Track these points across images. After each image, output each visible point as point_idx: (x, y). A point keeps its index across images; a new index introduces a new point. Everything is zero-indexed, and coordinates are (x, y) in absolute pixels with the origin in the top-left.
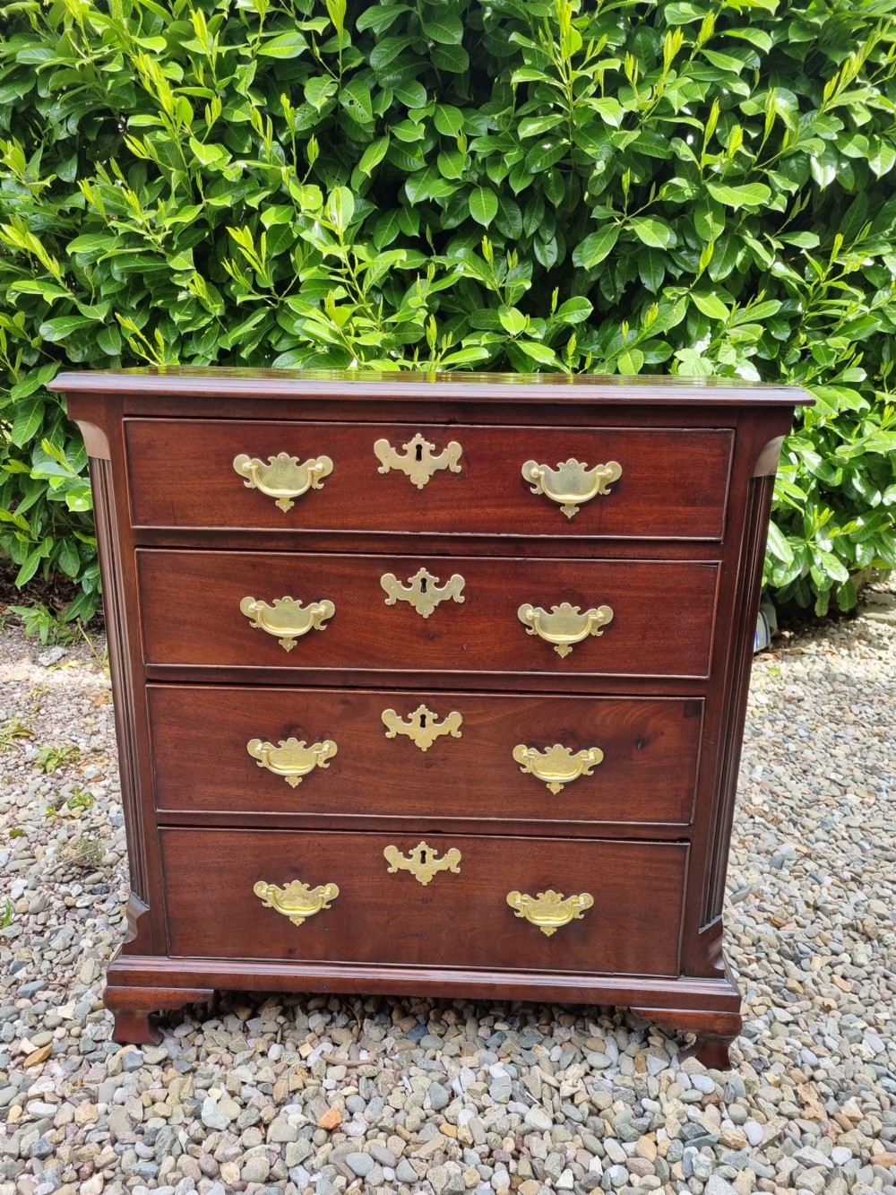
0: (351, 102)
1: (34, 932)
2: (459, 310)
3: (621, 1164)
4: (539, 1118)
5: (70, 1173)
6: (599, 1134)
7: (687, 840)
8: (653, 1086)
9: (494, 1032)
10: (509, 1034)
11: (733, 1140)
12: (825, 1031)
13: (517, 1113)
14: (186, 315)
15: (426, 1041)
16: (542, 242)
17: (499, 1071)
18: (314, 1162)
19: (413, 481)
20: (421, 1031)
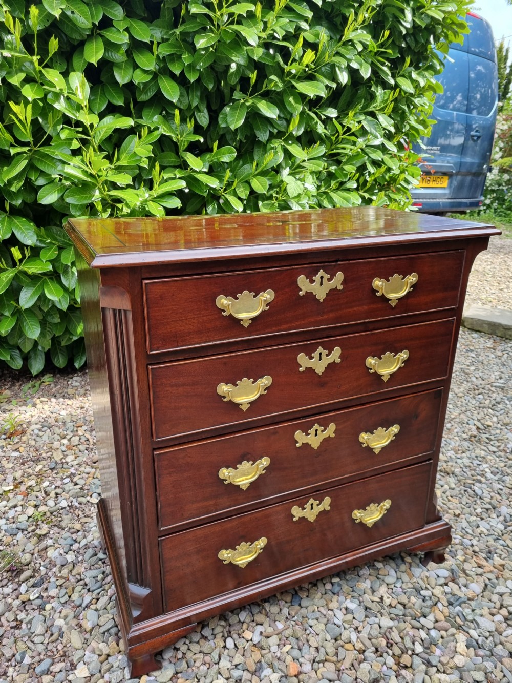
0: (73, 12)
4: (385, 622)
7: (430, 459)
9: (332, 584)
10: (341, 582)
11: (471, 596)
12: (464, 527)
13: (376, 623)
15: (304, 603)
17: (351, 605)
19: (318, 297)
20: (298, 599)
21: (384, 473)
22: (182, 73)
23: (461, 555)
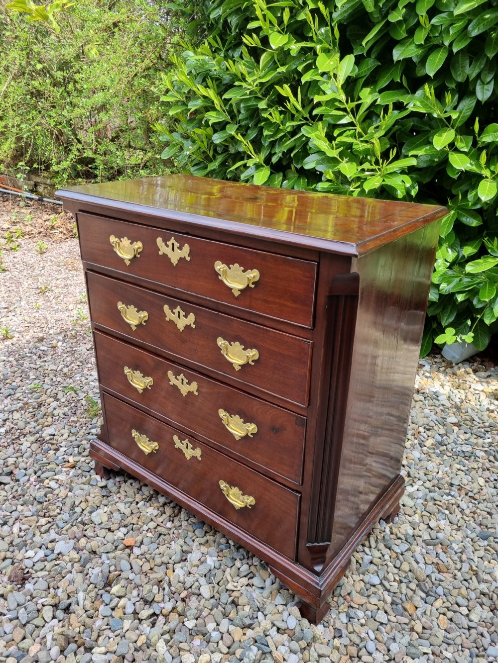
3: (220, 632)
4: (206, 591)
5: (42, 513)
6: (225, 614)
8: (269, 608)
9: (227, 543)
11: (276, 657)
12: (398, 640)
13: (200, 583)
14: (271, 131)
15: (198, 531)
16: (483, 83)
17: (211, 561)
18: (111, 555)
20: (200, 526)
21: (247, 466)
22: (451, 44)
23: (342, 642)
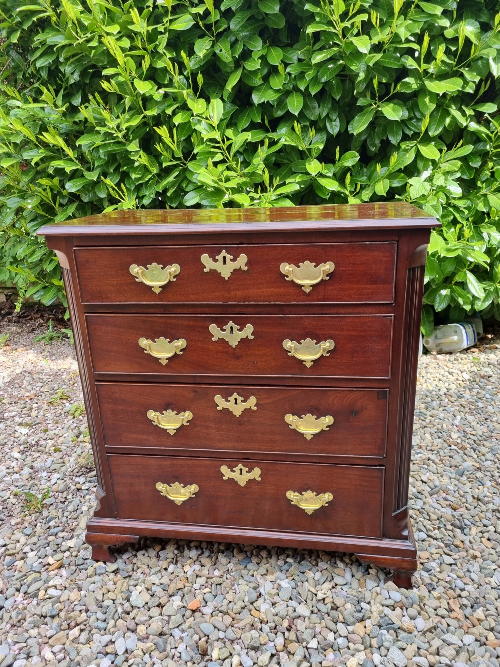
0: (221, 50)
1: (61, 502)
2: (286, 161)
3: (345, 637)
4: (303, 610)
5: (65, 626)
6: (335, 621)
7: (383, 466)
8: (368, 596)
9: (286, 563)
10: (294, 564)
11: (407, 628)
12: (472, 570)
13: (292, 607)
14: (139, 174)
15: (250, 566)
16: (331, 120)
17: (286, 584)
18: (184, 627)
19: (223, 275)
20: (248, 561)
21: (320, 463)
22: (307, 88)
23: (440, 592)
